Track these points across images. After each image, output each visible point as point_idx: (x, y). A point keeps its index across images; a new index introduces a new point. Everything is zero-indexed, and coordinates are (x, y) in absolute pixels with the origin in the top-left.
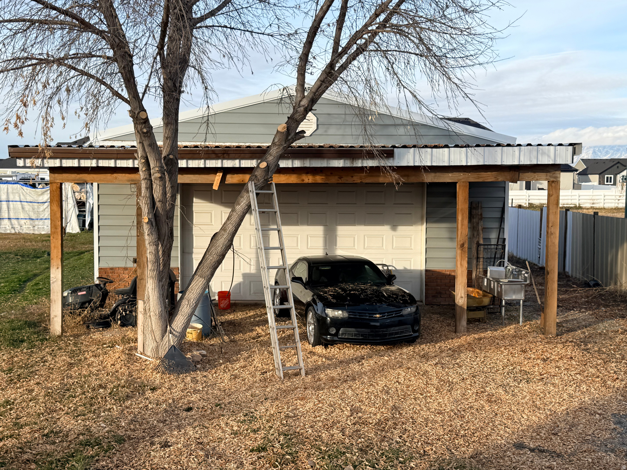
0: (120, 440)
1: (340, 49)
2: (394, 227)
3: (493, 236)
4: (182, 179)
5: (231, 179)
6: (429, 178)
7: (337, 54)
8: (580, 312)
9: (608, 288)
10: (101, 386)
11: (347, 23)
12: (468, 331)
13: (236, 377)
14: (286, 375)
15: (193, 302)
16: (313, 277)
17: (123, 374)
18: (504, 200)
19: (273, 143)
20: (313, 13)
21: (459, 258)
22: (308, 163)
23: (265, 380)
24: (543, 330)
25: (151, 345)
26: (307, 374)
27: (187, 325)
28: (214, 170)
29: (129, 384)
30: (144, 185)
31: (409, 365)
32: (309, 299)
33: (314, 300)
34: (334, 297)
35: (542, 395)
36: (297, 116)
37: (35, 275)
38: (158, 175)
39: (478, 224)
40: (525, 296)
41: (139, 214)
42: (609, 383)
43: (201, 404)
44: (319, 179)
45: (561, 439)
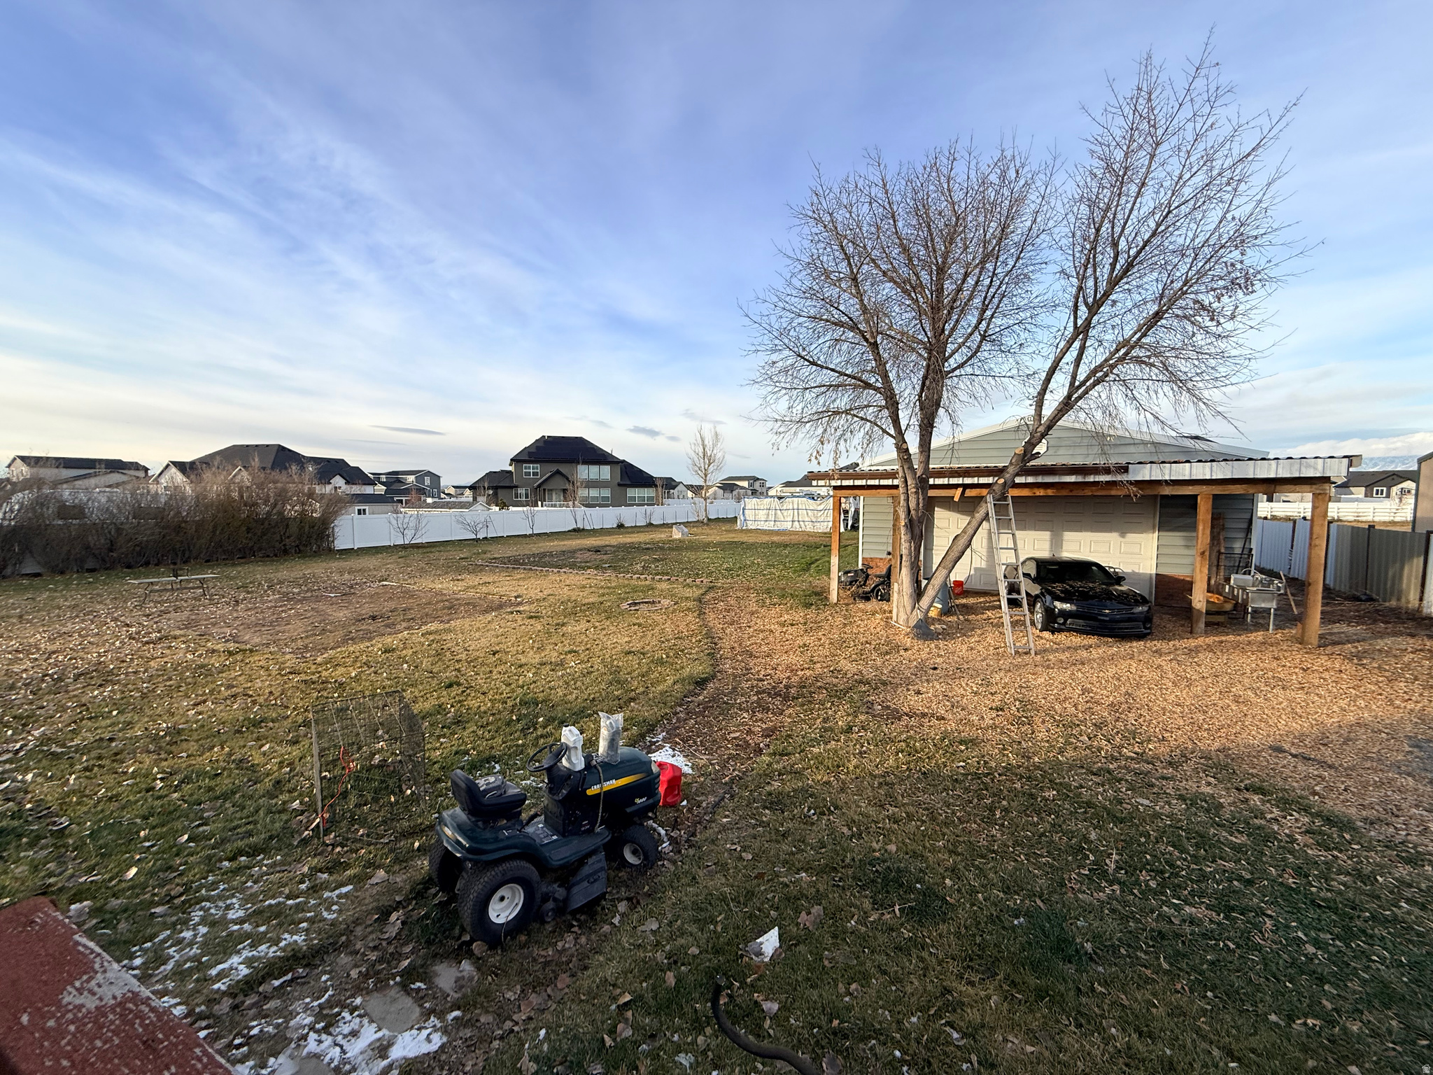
0: (884, 683)
1: (1077, 383)
2: (1123, 534)
3: (1238, 546)
4: (932, 493)
5: (969, 493)
6: (1167, 491)
7: (1073, 388)
8: (1348, 625)
9: (1387, 604)
10: (867, 642)
11: (1084, 359)
12: (1206, 632)
13: (972, 649)
14: (1017, 652)
15: (937, 587)
16: (1042, 574)
17: (882, 636)
18: (1252, 512)
19: (1011, 463)
20: (1052, 357)
21: (1198, 565)
22: (1040, 479)
23: (998, 654)
24: (1301, 641)
25: (903, 617)
26: (1036, 654)
27: (931, 606)
28: (956, 486)
29: (888, 643)
30: (902, 498)
31: (1141, 658)
32: (1038, 592)
33: (1042, 593)
34: (1062, 592)
35: (1303, 704)
36: (1034, 441)
37: (817, 560)
38: (914, 490)
39: (1219, 533)
40: (1278, 604)
41: (896, 519)
42: (1397, 702)
43: (944, 666)
44: (1050, 492)
45: (1333, 750)
